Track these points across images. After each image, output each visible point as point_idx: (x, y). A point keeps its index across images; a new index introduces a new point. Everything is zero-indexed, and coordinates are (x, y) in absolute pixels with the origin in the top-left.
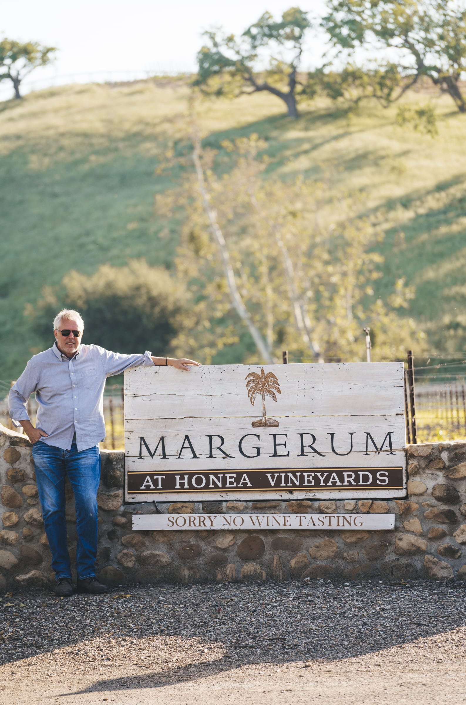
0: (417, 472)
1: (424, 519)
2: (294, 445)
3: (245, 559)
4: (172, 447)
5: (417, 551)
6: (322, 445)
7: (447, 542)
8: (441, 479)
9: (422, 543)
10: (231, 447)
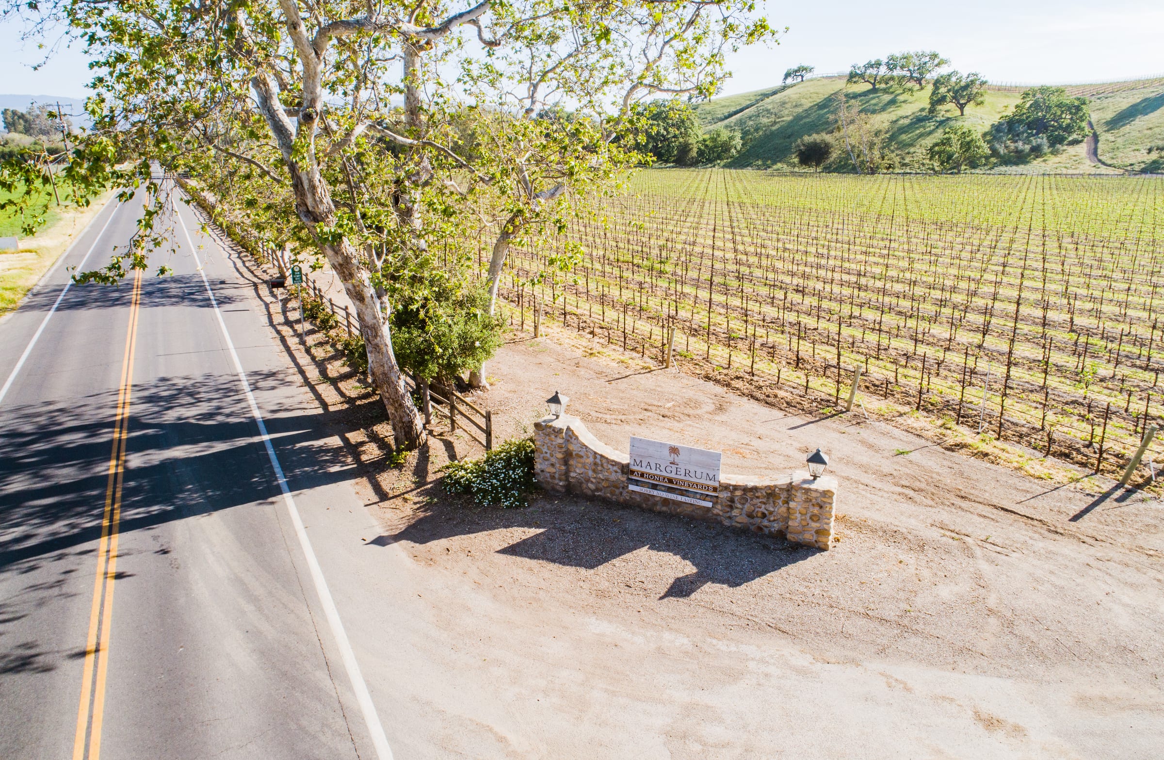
0: (721, 491)
1: (722, 506)
2: (683, 472)
3: (663, 506)
4: (644, 464)
5: (718, 515)
6: (692, 474)
7: (729, 514)
8: (729, 494)
9: (721, 513)
10: (662, 468)
